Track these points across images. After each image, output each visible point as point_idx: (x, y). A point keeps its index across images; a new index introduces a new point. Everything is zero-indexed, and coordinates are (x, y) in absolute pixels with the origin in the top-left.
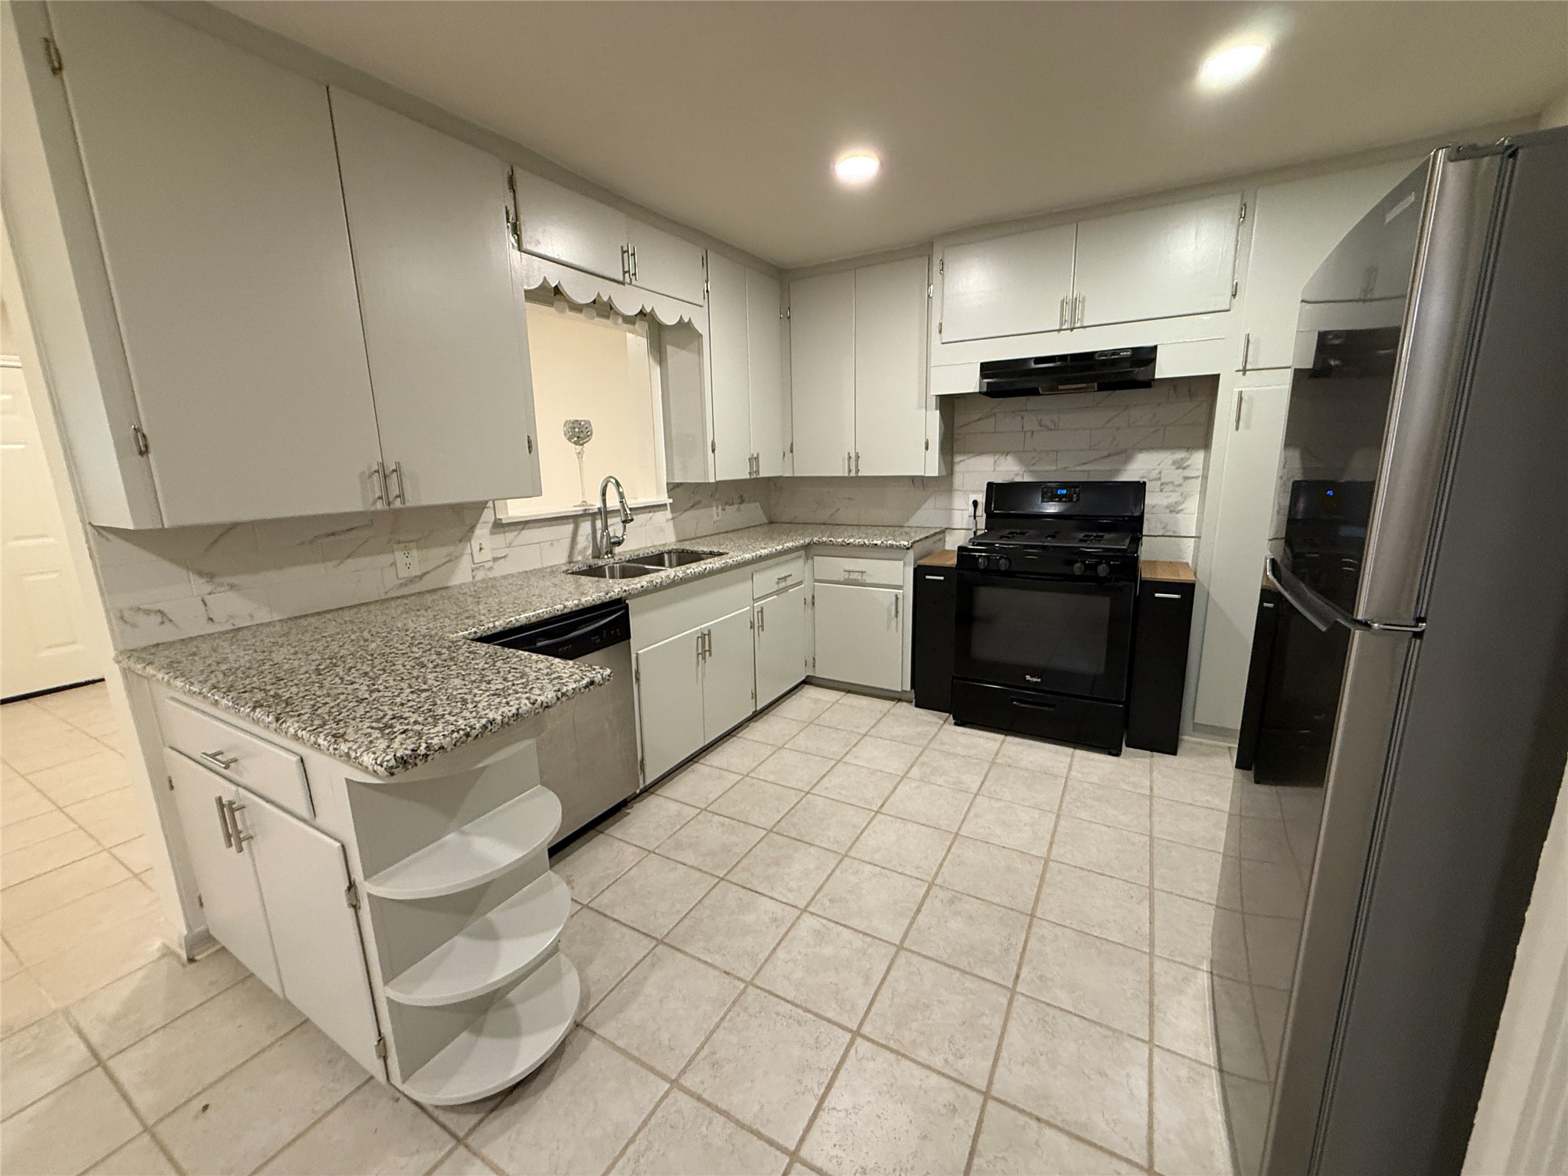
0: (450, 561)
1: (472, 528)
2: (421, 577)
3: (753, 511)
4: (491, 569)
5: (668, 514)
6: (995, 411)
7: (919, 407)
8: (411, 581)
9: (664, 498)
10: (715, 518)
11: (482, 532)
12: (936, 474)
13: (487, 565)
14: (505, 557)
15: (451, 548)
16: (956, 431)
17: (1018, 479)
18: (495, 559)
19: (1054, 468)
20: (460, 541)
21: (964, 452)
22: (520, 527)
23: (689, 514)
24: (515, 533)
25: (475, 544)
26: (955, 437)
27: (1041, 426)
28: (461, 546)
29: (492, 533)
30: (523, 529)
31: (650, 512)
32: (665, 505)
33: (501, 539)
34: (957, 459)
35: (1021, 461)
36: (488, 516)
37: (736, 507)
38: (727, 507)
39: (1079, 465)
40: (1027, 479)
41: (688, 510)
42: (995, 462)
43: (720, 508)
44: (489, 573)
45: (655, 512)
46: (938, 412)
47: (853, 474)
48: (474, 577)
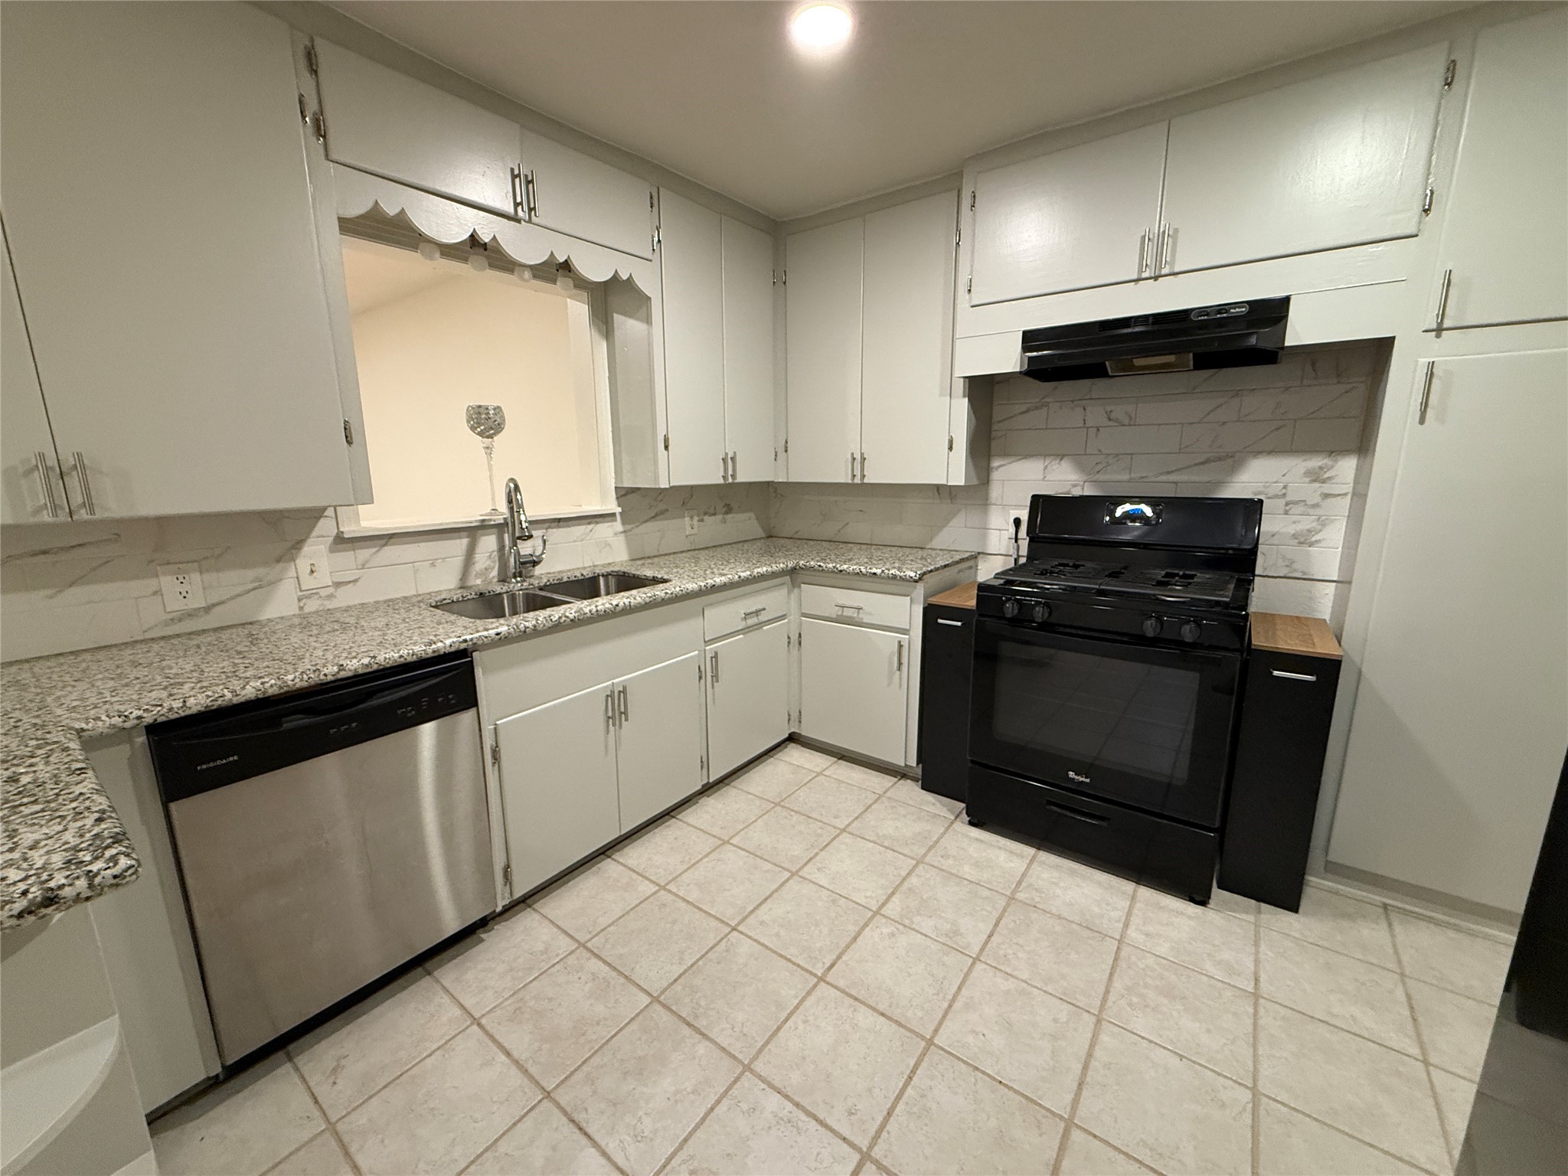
0: (260, 587)
1: (298, 545)
2: (208, 609)
3: (745, 523)
4: (330, 597)
5: (618, 525)
6: (1046, 400)
7: (942, 395)
8: (191, 614)
9: (613, 507)
10: (689, 531)
11: (316, 551)
12: (962, 483)
13: (323, 593)
14: (355, 581)
15: (261, 571)
16: (995, 427)
17: (1077, 492)
18: (338, 585)
19: (1126, 477)
20: (278, 561)
21: (1006, 454)
22: (381, 542)
23: (649, 524)
24: (374, 550)
25: (303, 563)
26: (994, 434)
27: (1110, 419)
28: (280, 566)
29: (332, 550)
30: (385, 545)
31: (589, 523)
32: (614, 515)
33: (348, 558)
34: (995, 463)
35: (1081, 467)
36: (325, 527)
37: (719, 517)
38: (706, 518)
39: (1161, 474)
40: (1088, 491)
41: (645, 522)
42: (1046, 468)
43: (696, 518)
44: (326, 603)
45: (597, 523)
46: (967, 399)
47: (857, 480)
48: (301, 608)
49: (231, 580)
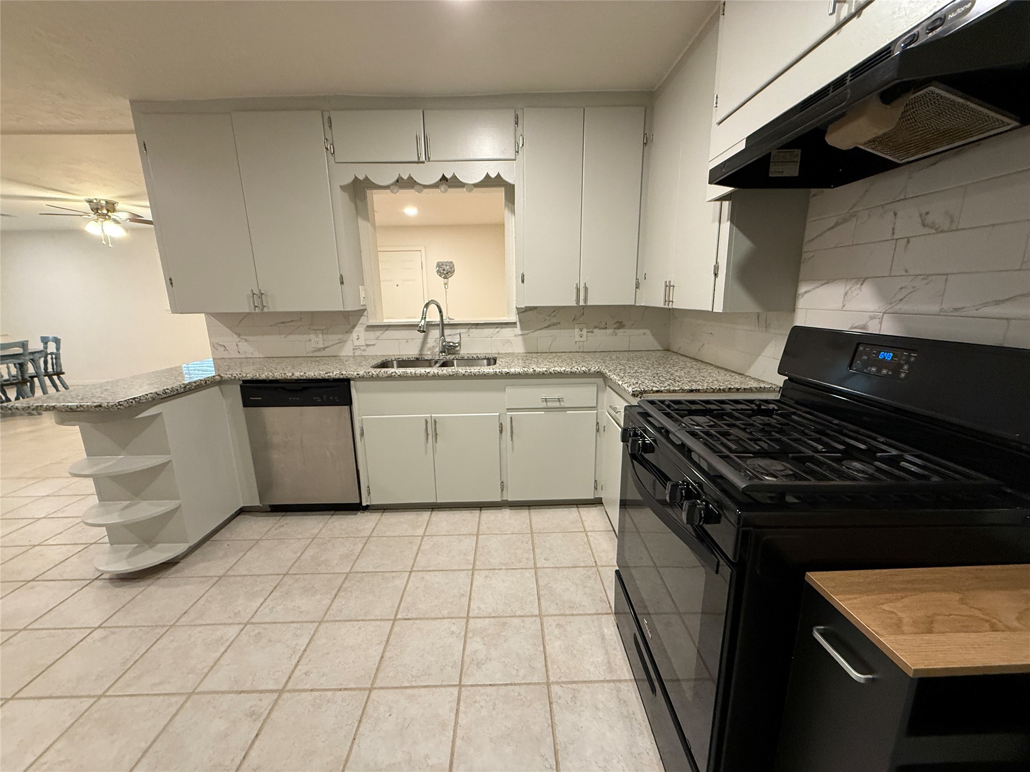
0: (341, 342)
1: (354, 327)
2: (324, 349)
3: (643, 338)
4: (364, 350)
5: (518, 330)
6: (855, 209)
8: (319, 350)
9: (513, 318)
10: (577, 338)
11: (359, 330)
12: (721, 311)
13: (362, 348)
14: (374, 345)
15: (340, 336)
16: (805, 249)
18: (367, 345)
19: (935, 308)
20: (347, 333)
21: (810, 279)
22: (385, 328)
23: (544, 332)
24: (382, 332)
25: (354, 335)
26: (805, 256)
27: (924, 225)
28: (348, 334)
29: (366, 330)
30: (387, 330)
31: (497, 328)
32: (515, 323)
33: (373, 334)
34: (802, 289)
35: (883, 295)
36: (363, 320)
37: (609, 331)
38: (596, 331)
41: (541, 329)
42: (846, 294)
43: (585, 331)
44: (363, 352)
45: (502, 328)
46: (729, 223)
48: (354, 353)
49: (333, 338)
